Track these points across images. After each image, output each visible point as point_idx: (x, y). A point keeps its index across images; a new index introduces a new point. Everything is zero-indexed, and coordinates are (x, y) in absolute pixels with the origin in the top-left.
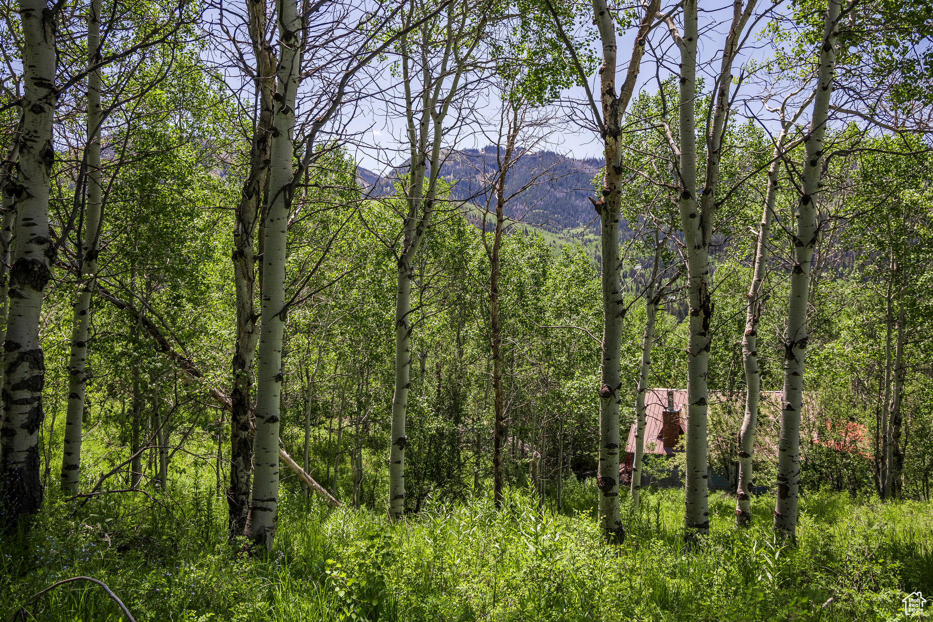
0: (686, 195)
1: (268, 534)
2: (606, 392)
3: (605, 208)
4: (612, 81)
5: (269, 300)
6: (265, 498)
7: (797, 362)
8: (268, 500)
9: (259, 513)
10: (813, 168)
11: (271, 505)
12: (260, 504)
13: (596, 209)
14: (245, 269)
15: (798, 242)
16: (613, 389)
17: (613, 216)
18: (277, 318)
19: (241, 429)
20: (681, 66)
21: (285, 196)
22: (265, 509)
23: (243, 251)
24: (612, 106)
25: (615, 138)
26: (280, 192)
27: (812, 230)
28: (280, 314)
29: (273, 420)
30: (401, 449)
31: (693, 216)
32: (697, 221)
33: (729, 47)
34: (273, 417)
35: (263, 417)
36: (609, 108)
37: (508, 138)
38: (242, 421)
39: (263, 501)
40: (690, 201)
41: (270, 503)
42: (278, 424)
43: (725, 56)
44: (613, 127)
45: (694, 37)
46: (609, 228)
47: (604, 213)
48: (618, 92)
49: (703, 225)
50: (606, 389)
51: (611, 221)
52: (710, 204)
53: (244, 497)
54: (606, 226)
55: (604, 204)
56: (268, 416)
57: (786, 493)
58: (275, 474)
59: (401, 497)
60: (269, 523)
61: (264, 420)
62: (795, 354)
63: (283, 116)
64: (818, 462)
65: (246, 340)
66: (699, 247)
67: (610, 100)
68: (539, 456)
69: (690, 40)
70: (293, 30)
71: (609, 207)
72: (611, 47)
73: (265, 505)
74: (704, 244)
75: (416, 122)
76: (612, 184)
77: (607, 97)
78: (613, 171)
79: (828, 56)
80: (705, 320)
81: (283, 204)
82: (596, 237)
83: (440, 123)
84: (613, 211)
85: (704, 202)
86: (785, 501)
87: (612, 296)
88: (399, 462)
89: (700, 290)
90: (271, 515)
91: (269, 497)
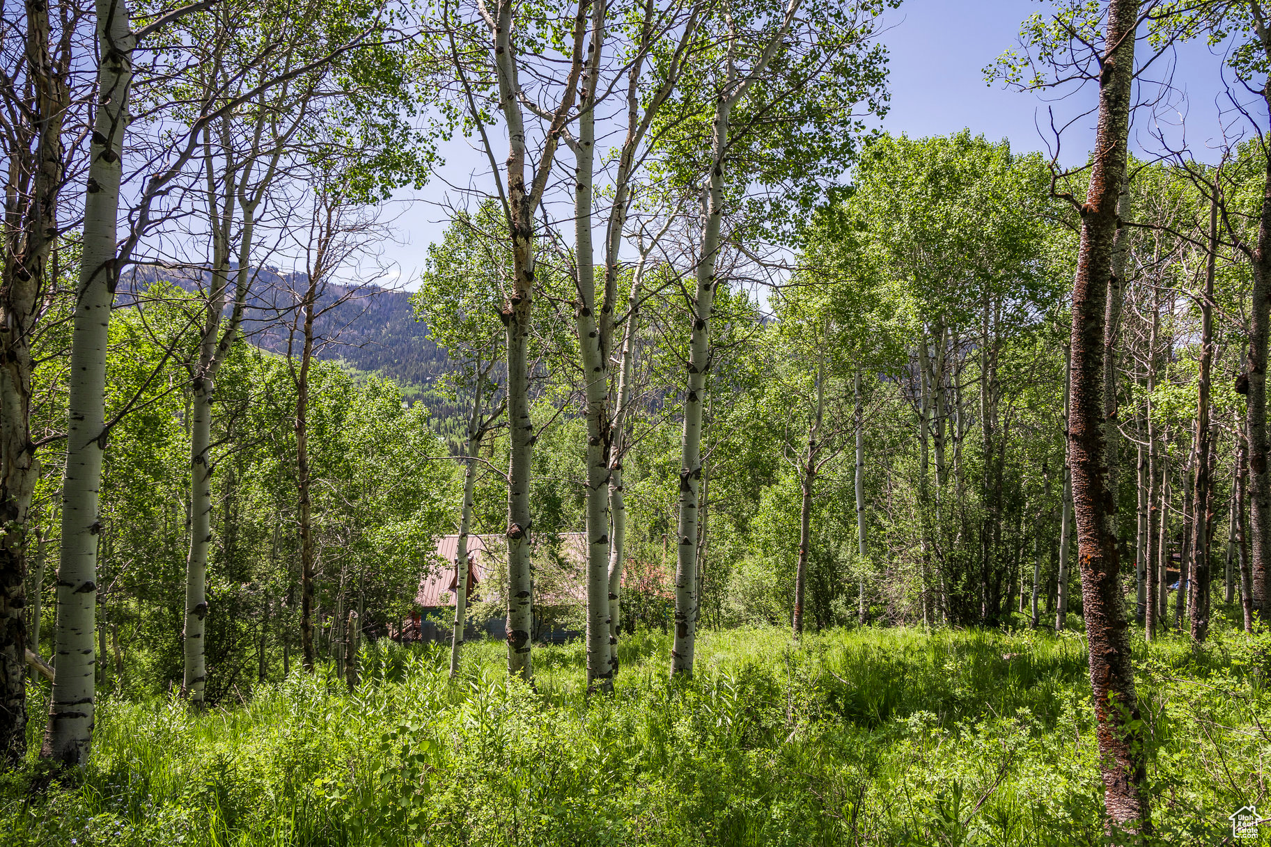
0: (586, 312)
1: (82, 749)
2: (516, 532)
3: (514, 319)
4: (522, 175)
5: (82, 419)
6: (77, 700)
7: (693, 494)
8: (80, 702)
9: (67, 721)
10: (707, 293)
11: (84, 708)
12: (67, 709)
13: (502, 320)
14: (17, 379)
15: (692, 369)
16: (524, 528)
17: (522, 329)
18: (95, 445)
19: (12, 605)
20: (577, 171)
21: (108, 275)
22: (76, 716)
23: (14, 353)
24: (523, 202)
25: (527, 239)
26: (100, 269)
27: (706, 356)
28: (98, 439)
29: (88, 587)
30: (200, 619)
31: (592, 335)
32: (596, 341)
33: (626, 157)
34: (88, 584)
35: (71, 585)
36: (519, 205)
37: (320, 243)
38: (14, 594)
39: (73, 704)
40: (589, 318)
41: (83, 705)
42: (94, 594)
43: (621, 166)
44: (524, 226)
45: (591, 142)
46: (518, 341)
47: (512, 324)
48: (528, 188)
49: (603, 345)
50: (516, 528)
51: (520, 335)
52: (609, 324)
53: (18, 702)
54: (515, 340)
55: (513, 315)
56: (81, 583)
57: (685, 632)
58: (90, 663)
59: (201, 679)
60: (81, 734)
61: (74, 589)
62: (691, 485)
63: (106, 164)
64: (626, 601)
65: (19, 479)
66: (597, 369)
67: (520, 197)
68: (356, 616)
69: (588, 144)
70: (125, 49)
71: (518, 318)
72: (520, 136)
73: (75, 709)
74: (604, 367)
75: (220, 210)
76: (522, 291)
77: (517, 192)
78: (523, 276)
79: (718, 181)
80: (605, 449)
81: (105, 286)
82: (358, 372)
83: (251, 212)
84: (523, 322)
85: (603, 321)
86: (683, 640)
87: (521, 421)
88: (198, 636)
89: (600, 416)
90: (85, 722)
91: (81, 698)
